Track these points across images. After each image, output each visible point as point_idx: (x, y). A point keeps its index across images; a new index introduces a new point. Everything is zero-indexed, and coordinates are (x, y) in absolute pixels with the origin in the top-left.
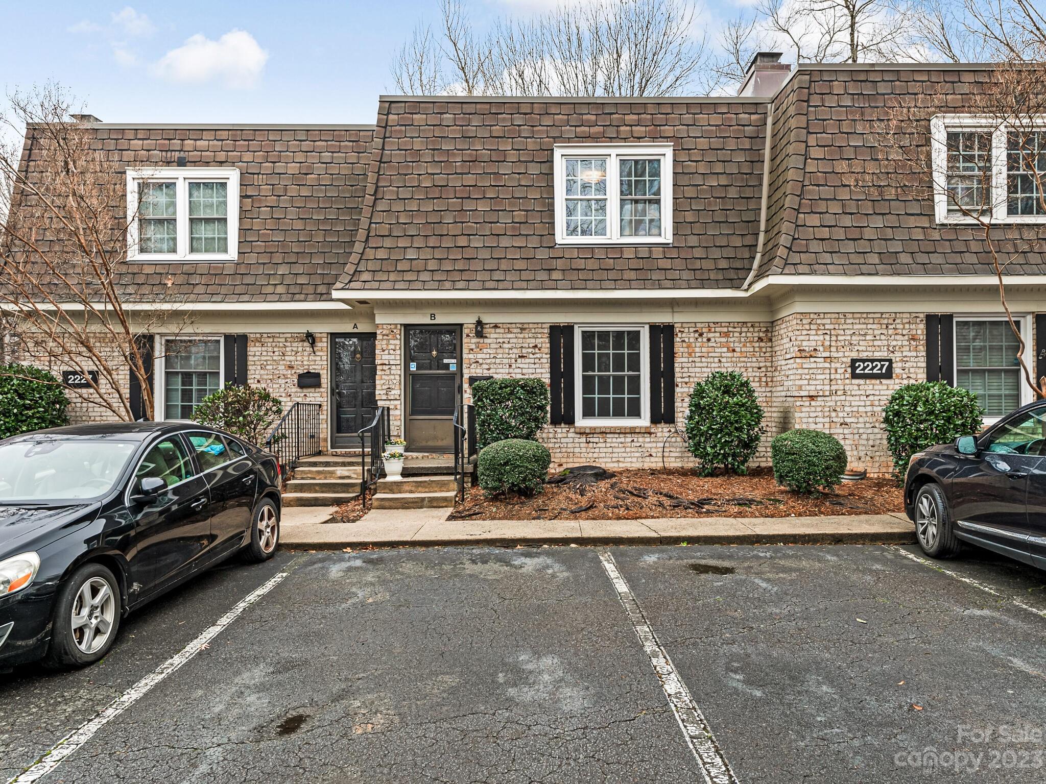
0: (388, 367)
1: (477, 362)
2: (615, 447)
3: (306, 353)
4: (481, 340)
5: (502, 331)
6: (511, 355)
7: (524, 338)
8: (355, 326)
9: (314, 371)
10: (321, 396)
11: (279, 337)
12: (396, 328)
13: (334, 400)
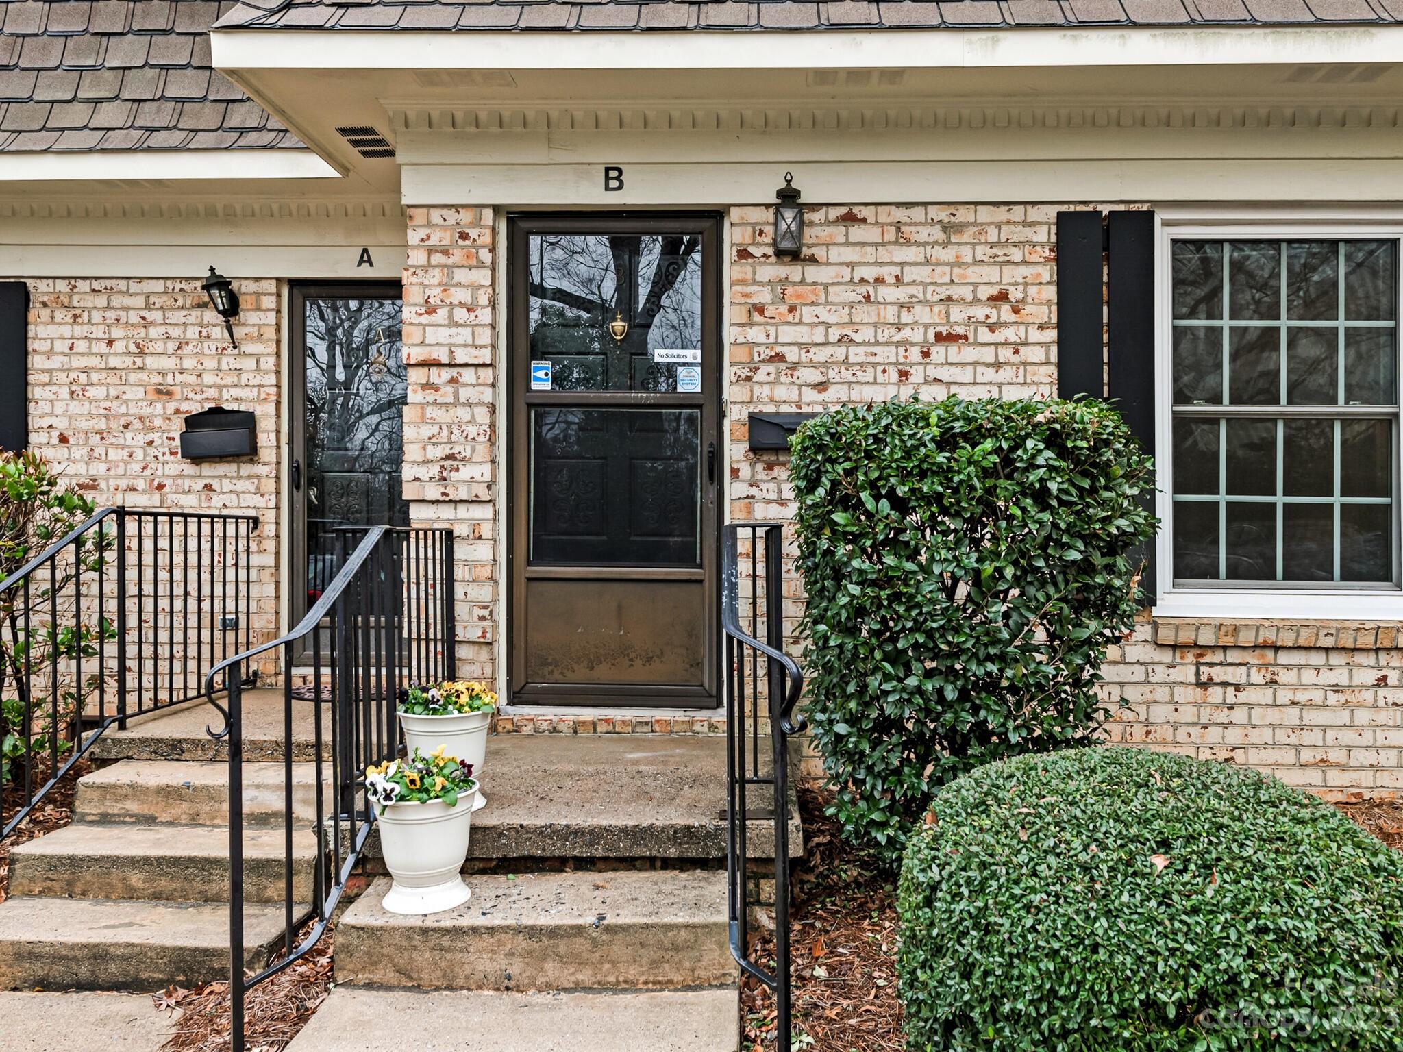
0: (446, 374)
1: (779, 358)
2: (1310, 704)
3: (210, 347)
4: (794, 272)
5: (872, 234)
6: (907, 332)
7: (958, 264)
8: (365, 258)
9: (233, 406)
10: (258, 492)
11: (127, 293)
12: (477, 222)
13: (300, 506)
